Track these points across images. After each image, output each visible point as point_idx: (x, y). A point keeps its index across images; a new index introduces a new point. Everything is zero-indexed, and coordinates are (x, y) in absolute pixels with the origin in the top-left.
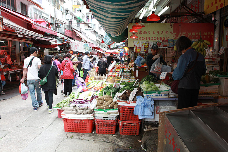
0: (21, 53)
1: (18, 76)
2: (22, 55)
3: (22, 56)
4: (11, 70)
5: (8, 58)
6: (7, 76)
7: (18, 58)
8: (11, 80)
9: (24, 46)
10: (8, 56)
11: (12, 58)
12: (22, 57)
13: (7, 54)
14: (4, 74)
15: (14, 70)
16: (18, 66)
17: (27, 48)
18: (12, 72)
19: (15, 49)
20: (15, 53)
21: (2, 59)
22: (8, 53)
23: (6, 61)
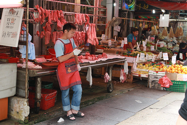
0: (115, 21)
1: (107, 74)
2: (116, 25)
3: (116, 27)
4: (94, 58)
5: (90, 30)
6: (84, 73)
7: (108, 31)
8: (91, 84)
9: (121, 7)
10: (91, 27)
11: (98, 29)
12: (114, 29)
13: (90, 22)
14: (79, 68)
15: (99, 60)
16: (108, 48)
17: (126, 11)
18: (97, 63)
19: (105, 13)
20: (104, 20)
21: (80, 32)
22: (91, 19)
23: (86, 37)
